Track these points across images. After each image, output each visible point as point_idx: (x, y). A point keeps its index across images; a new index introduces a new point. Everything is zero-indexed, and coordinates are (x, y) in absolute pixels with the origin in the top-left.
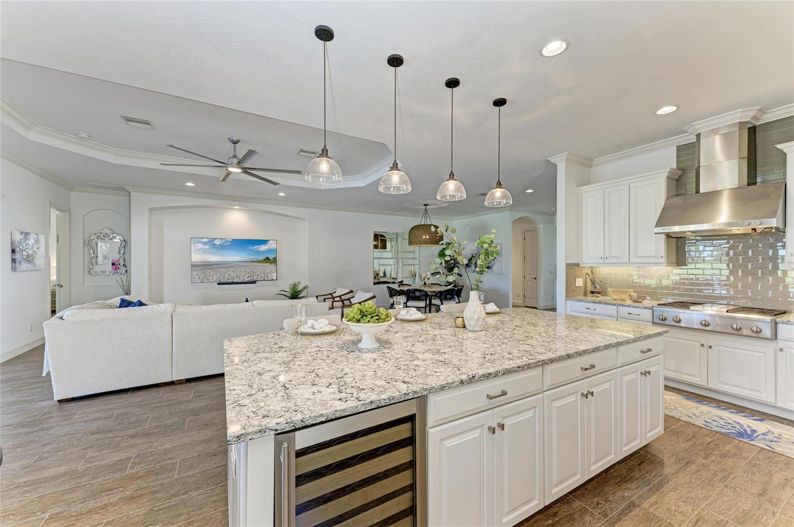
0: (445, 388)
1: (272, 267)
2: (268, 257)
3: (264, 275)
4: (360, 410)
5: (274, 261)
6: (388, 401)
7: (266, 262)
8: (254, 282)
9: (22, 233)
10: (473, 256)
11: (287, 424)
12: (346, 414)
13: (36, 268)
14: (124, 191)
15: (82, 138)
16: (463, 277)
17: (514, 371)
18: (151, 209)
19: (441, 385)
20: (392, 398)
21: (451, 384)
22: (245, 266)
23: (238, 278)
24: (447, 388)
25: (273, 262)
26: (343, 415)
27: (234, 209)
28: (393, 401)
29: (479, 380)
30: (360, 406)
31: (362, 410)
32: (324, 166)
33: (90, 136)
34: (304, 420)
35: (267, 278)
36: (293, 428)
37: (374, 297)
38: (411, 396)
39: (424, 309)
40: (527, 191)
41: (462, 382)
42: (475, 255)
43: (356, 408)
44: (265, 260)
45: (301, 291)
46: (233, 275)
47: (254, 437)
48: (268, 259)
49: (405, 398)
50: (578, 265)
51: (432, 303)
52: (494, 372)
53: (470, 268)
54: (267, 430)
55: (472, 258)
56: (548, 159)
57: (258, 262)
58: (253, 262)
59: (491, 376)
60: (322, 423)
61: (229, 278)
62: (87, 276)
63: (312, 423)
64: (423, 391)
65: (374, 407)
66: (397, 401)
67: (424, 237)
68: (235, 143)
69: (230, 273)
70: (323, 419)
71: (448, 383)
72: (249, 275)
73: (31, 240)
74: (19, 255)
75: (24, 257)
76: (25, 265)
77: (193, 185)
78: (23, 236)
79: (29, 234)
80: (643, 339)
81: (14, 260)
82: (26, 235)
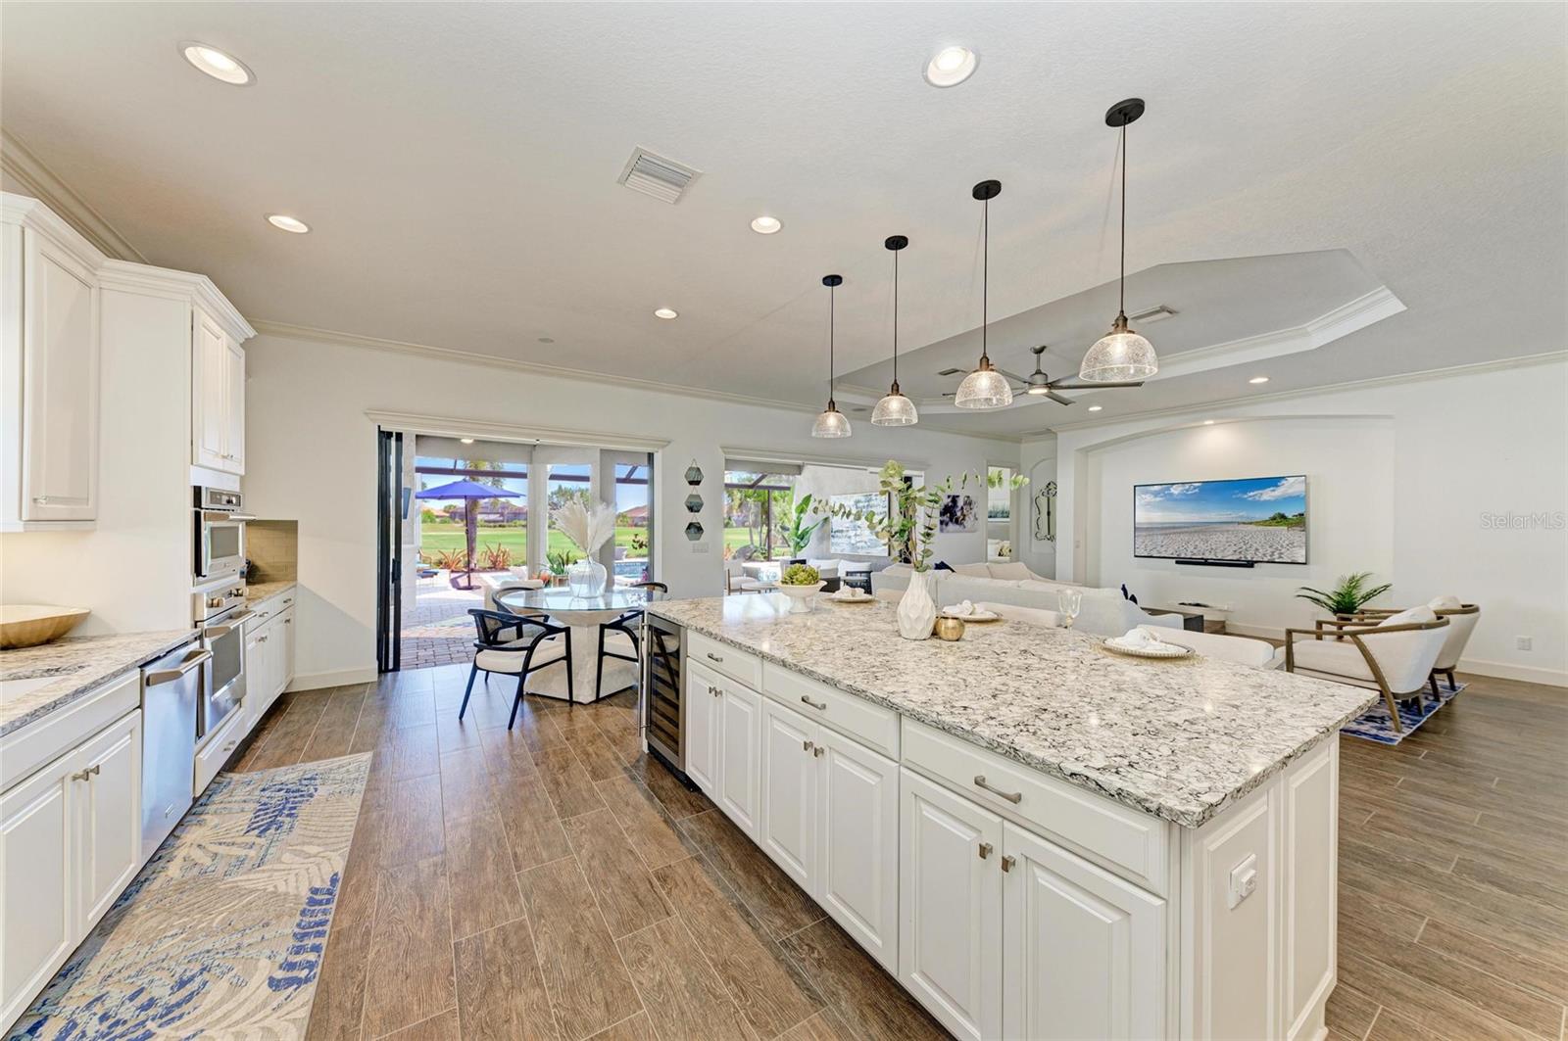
1: (1296, 535)
2: (1282, 512)
3: (1270, 550)
5: (1300, 521)
7: (1278, 524)
8: (1250, 564)
9: (949, 496)
13: (965, 529)
18: (1086, 451)
22: (1228, 531)
23: (1213, 553)
25: (1297, 524)
27: (1206, 426)
29: (705, 635)
35: (1280, 557)
44: (1274, 519)
46: (1202, 546)
48: (1283, 517)
57: (1257, 523)
58: (1244, 523)
61: (1195, 551)
62: (1034, 540)
68: (1039, 351)
69: (1197, 543)
72: (1235, 548)
73: (960, 503)
74: (946, 518)
75: (951, 520)
76: (951, 526)
77: (1099, 408)
78: (950, 500)
79: (958, 496)
80: (985, 744)
81: (942, 522)
82: (954, 499)
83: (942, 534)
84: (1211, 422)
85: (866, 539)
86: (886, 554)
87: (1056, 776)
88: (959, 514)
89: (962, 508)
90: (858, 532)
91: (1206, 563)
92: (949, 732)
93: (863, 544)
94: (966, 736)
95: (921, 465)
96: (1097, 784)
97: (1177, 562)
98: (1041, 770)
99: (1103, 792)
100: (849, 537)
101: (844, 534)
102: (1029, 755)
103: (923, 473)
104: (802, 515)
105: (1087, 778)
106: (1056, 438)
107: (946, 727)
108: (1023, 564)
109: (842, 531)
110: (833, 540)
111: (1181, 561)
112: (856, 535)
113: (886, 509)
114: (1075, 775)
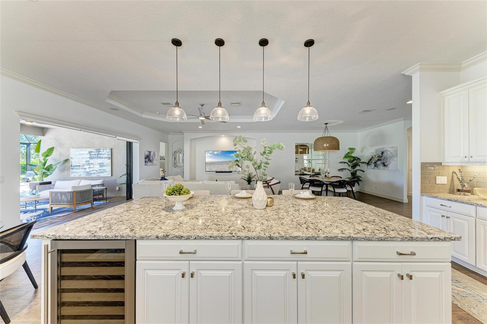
0: (144, 239)
4: (88, 239)
6: (105, 238)
8: (231, 172)
9: (148, 152)
10: (372, 157)
11: (53, 236)
12: (81, 239)
13: (153, 164)
14: (181, 133)
15: (157, 114)
16: (365, 173)
17: (206, 239)
18: (192, 140)
19: (141, 236)
20: (107, 237)
21: (149, 237)
22: (227, 164)
24: (146, 239)
26: (79, 239)
28: (108, 238)
29: (172, 239)
30: (88, 237)
31: (89, 238)
32: (177, 111)
33: (160, 113)
34: (60, 236)
35: (237, 170)
36: (55, 239)
37: (279, 183)
38: (119, 238)
39: (320, 193)
40: (407, 103)
41: (157, 237)
42: (374, 157)
43: (86, 237)
45: (253, 177)
47: (39, 238)
48: (237, 160)
49: (115, 238)
50: (440, 164)
51: (328, 189)
52: (186, 236)
53: (370, 166)
54: (44, 237)
55: (372, 158)
56: (402, 73)
59: (183, 238)
60: (68, 240)
62: (173, 167)
63: (64, 239)
64: (127, 237)
65: (96, 239)
66: (110, 239)
67: (325, 145)
68: (202, 105)
69: (220, 167)
70: (69, 238)
71: (146, 236)
72: (228, 168)
73: (152, 154)
74: (147, 160)
75: (149, 160)
76: (149, 163)
77: (202, 127)
78: (148, 153)
79: (151, 152)
80: (400, 240)
81: (145, 162)
82: (150, 152)
83: (146, 167)
84: (223, 136)
85: (97, 169)
86: (110, 175)
87: (426, 241)
88: (151, 158)
89: (152, 156)
90: (91, 166)
91: (222, 172)
92: (384, 240)
93: (95, 172)
94: (392, 239)
95: (138, 138)
96: (439, 238)
97: (216, 172)
98: (421, 241)
99: (440, 240)
100: (85, 169)
101: (81, 167)
102: (417, 238)
103: (139, 142)
104: (47, 158)
105: (436, 238)
106: (184, 135)
107: (383, 239)
108: (180, 176)
109: (79, 166)
110: (72, 170)
111: (217, 172)
112: (90, 168)
113: (110, 156)
114: (432, 238)
